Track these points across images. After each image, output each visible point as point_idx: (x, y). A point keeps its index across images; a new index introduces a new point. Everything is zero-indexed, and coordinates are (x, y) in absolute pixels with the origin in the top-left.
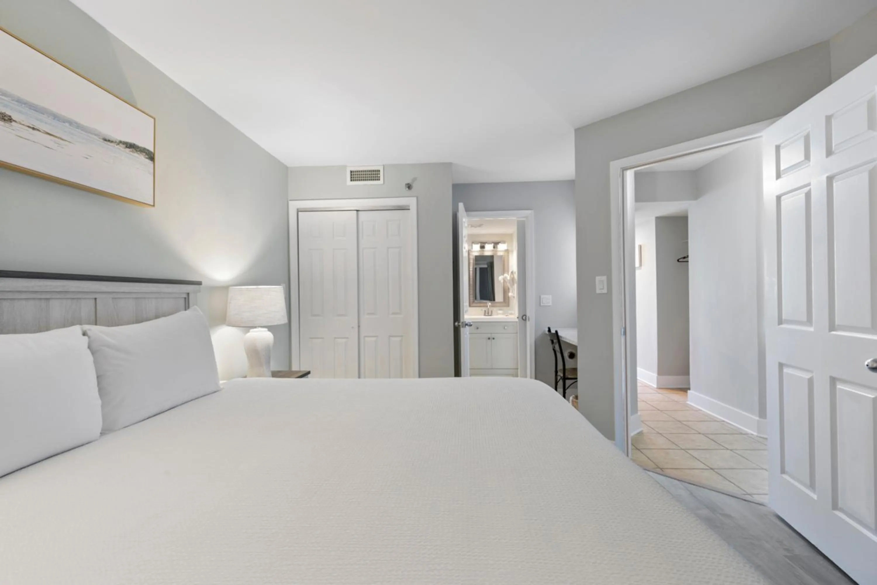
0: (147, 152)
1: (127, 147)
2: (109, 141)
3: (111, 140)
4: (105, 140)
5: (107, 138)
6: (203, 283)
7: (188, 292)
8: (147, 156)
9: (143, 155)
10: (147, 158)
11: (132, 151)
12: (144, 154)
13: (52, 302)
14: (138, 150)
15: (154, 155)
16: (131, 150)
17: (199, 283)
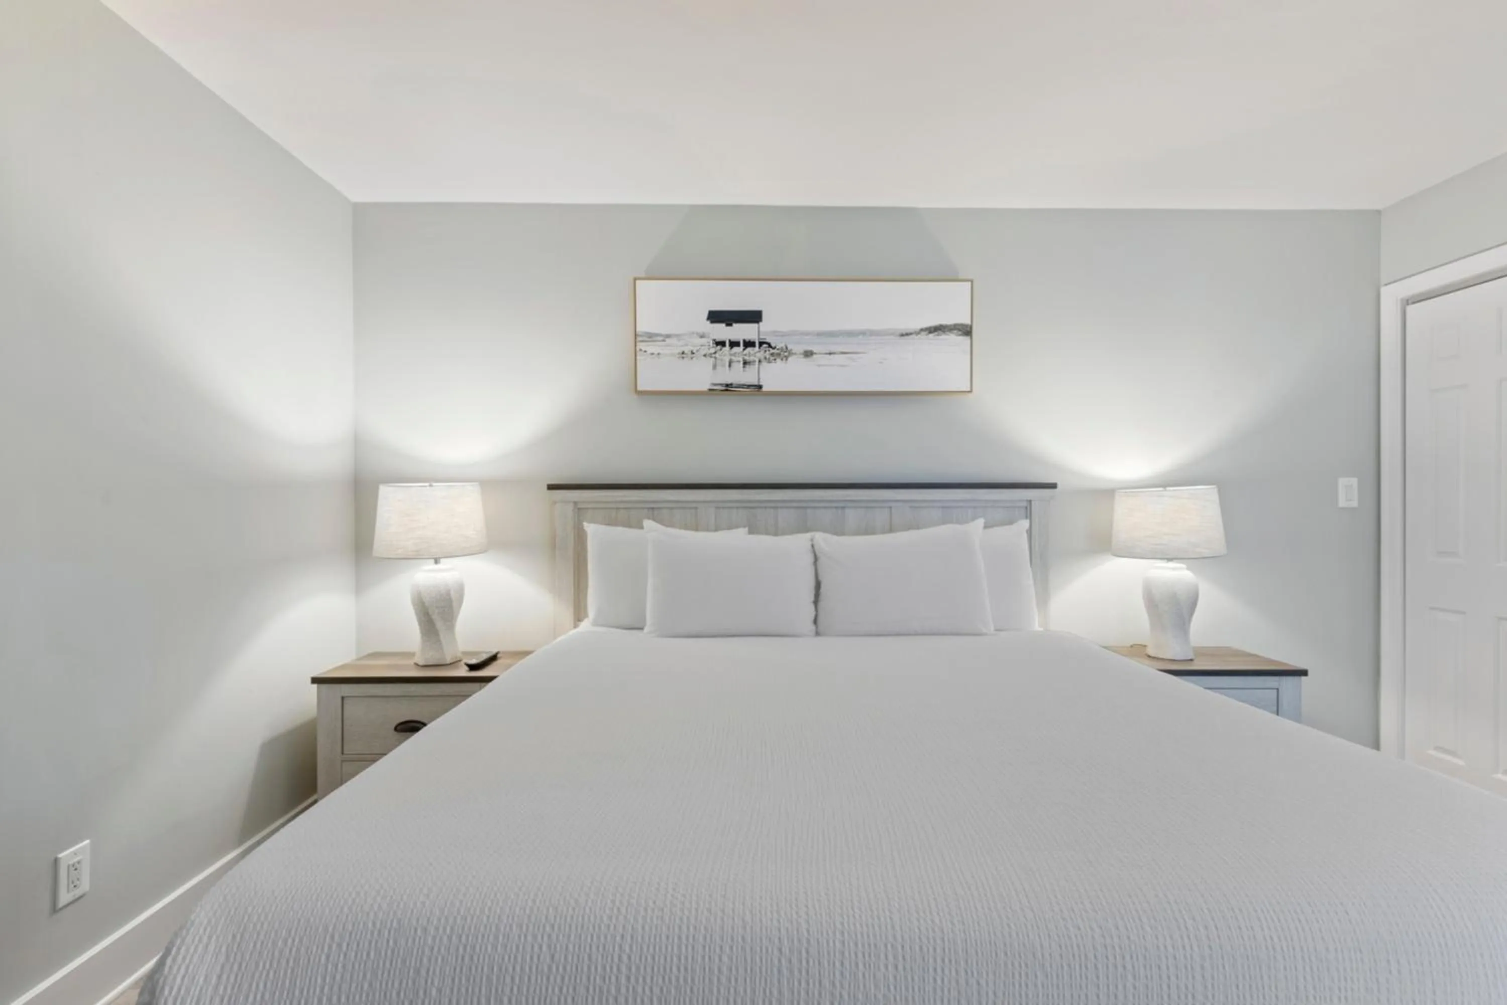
0: (960, 327)
1: (930, 332)
2: (907, 334)
3: (908, 331)
4: (902, 335)
5: (904, 333)
6: (1059, 486)
7: (1029, 499)
8: (960, 333)
9: (953, 333)
10: (960, 335)
11: (938, 335)
12: (956, 331)
13: (847, 511)
14: (946, 330)
15: (971, 327)
16: (936, 333)
17: (1053, 486)
